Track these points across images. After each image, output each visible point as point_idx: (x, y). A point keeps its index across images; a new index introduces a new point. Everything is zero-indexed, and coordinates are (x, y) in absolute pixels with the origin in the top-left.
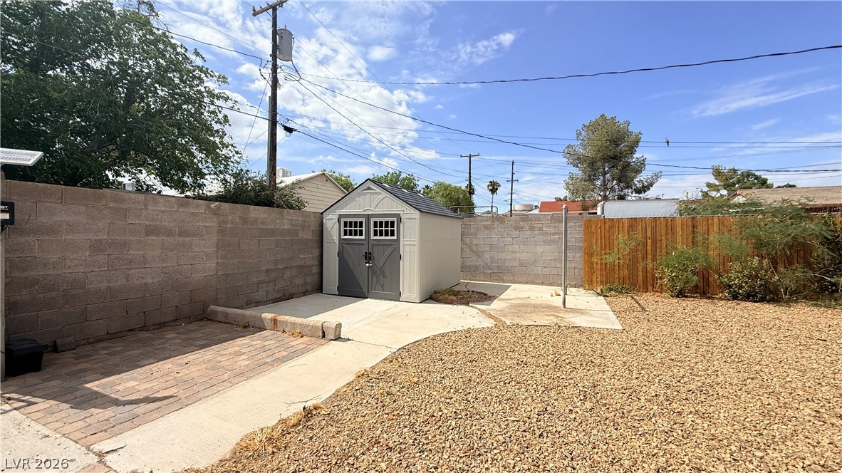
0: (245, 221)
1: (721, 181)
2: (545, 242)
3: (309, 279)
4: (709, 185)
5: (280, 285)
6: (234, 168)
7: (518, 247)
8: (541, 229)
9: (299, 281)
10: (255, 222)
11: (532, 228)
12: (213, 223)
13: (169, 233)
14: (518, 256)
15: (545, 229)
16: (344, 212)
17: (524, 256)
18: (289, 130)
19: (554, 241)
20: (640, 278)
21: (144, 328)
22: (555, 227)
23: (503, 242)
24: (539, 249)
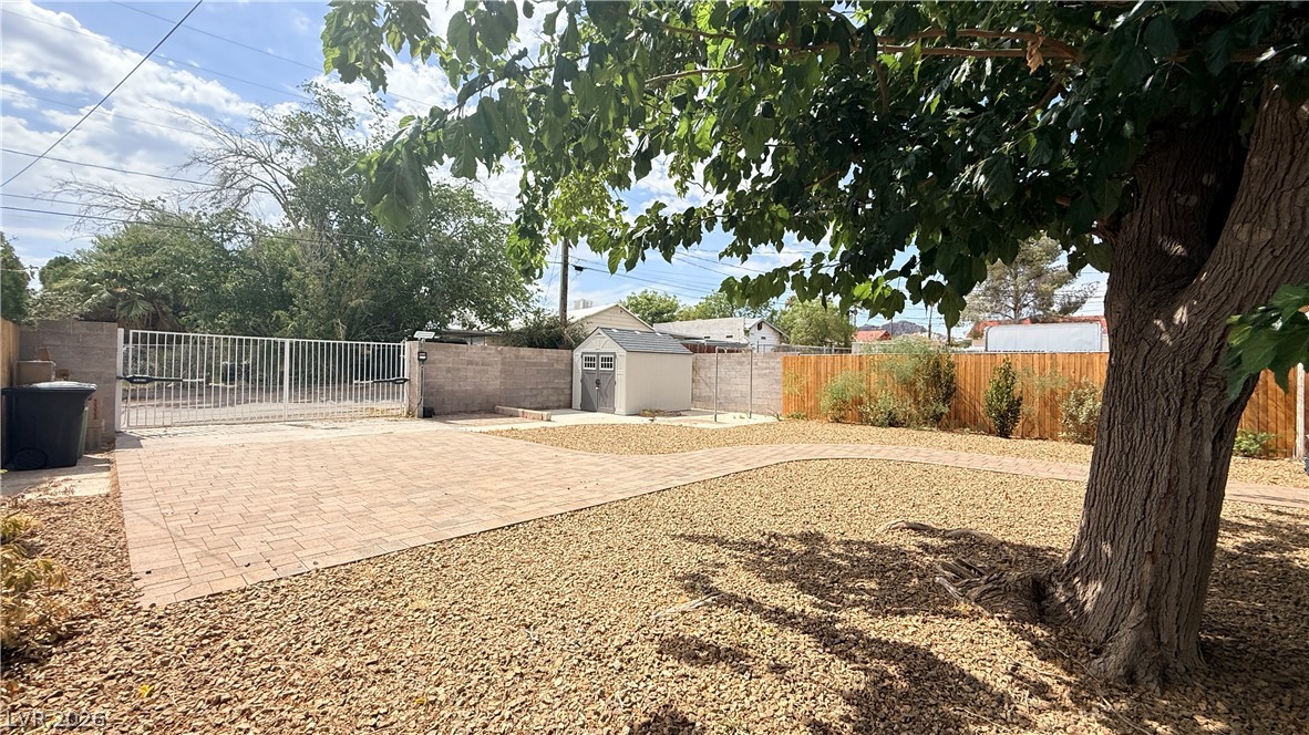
0: (517, 357)
3: (562, 398)
5: (540, 399)
6: (535, 306)
9: (555, 398)
10: (523, 357)
12: (499, 358)
13: (477, 364)
16: (585, 350)
18: (579, 269)
21: (465, 412)
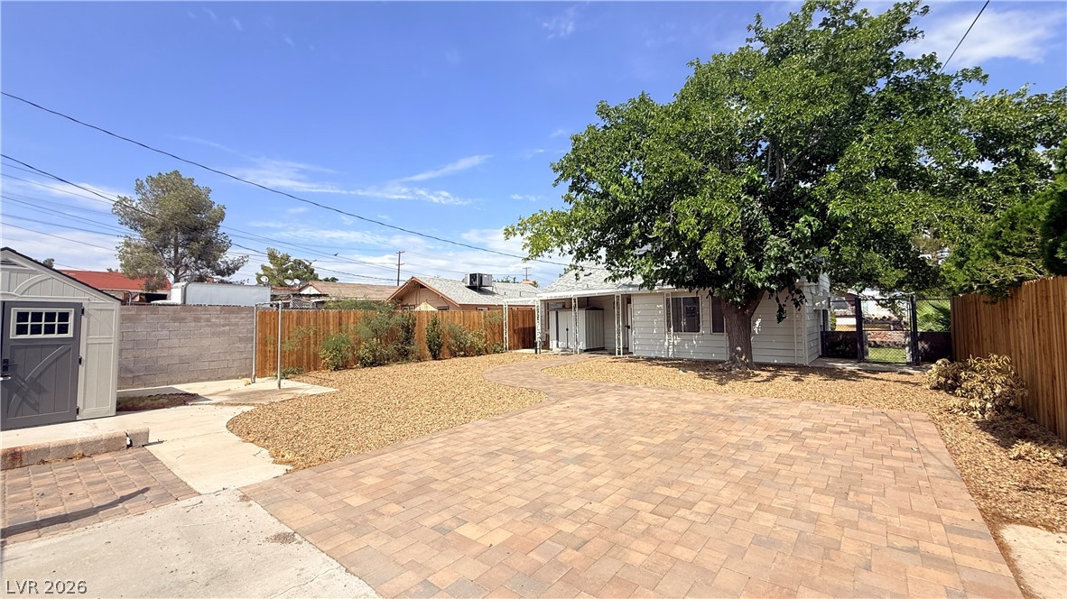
1: (274, 264)
2: (214, 334)
4: (264, 268)
7: (176, 341)
8: (208, 320)
11: (197, 320)
14: (176, 351)
15: (213, 320)
17: (185, 352)
19: (224, 332)
20: (305, 361)
22: (225, 318)
23: (155, 336)
24: (206, 342)
